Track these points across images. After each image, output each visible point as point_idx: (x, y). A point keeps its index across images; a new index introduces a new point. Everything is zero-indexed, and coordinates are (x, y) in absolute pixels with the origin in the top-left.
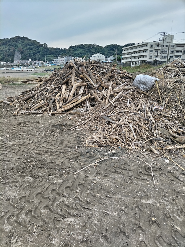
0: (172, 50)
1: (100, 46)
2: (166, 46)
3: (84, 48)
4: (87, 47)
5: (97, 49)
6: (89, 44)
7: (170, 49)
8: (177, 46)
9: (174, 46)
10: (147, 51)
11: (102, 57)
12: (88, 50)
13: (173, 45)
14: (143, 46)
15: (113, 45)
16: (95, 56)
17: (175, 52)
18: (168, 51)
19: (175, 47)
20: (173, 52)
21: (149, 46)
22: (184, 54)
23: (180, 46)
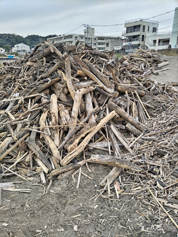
0: (95, 42)
1: (21, 36)
2: (89, 39)
3: (2, 38)
4: (6, 37)
5: (18, 39)
6: (8, 34)
7: (92, 41)
8: (99, 39)
9: (95, 39)
10: (72, 43)
11: (26, 48)
12: (8, 40)
13: (95, 37)
14: (68, 38)
15: (34, 35)
16: (18, 47)
17: (97, 44)
18: (92, 43)
19: (97, 39)
20: (95, 44)
21: (74, 37)
22: (107, 46)
23: (101, 39)
